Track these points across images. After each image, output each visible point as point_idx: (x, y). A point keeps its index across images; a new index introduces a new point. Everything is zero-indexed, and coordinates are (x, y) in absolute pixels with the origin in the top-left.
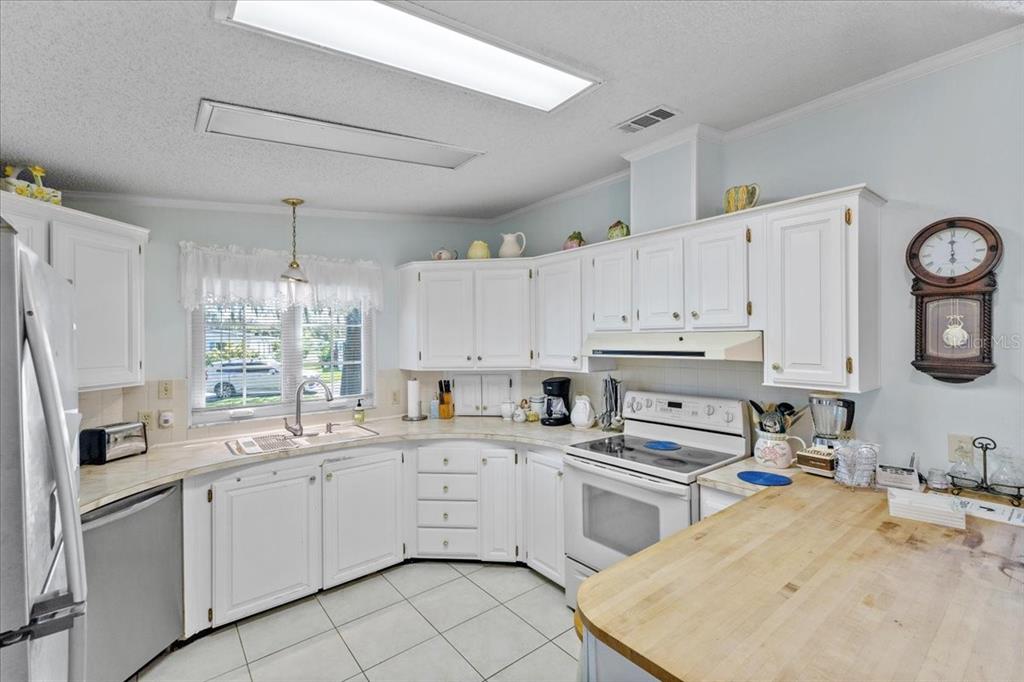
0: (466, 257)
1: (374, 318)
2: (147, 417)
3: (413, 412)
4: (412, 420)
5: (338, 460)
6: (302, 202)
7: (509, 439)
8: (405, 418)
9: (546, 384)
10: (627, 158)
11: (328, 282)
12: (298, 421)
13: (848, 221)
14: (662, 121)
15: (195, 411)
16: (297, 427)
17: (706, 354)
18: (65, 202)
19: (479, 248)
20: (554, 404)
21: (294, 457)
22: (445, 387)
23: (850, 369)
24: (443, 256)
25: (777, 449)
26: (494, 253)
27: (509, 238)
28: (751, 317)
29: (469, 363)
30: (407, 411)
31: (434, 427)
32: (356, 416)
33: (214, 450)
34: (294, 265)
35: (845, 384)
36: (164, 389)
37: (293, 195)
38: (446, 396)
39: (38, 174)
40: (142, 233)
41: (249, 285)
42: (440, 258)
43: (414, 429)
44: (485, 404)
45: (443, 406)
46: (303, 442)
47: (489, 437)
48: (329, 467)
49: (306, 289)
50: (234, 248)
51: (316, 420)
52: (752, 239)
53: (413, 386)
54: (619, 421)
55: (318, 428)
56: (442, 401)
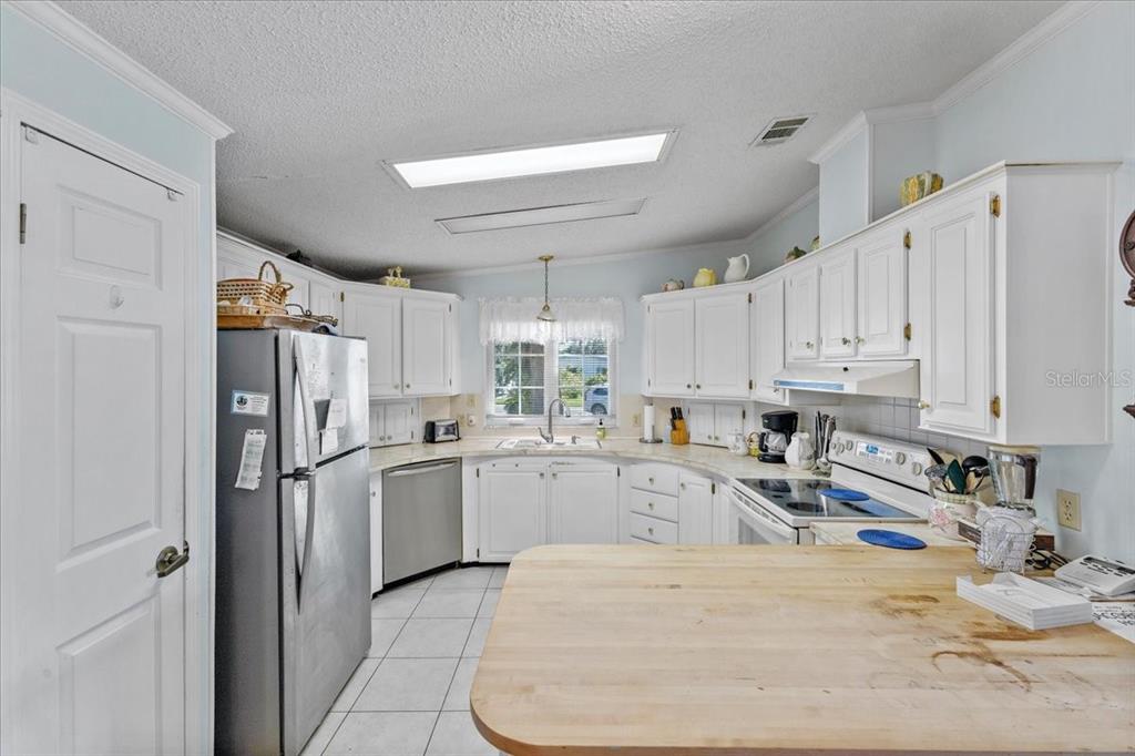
0: (692, 286)
1: (618, 346)
2: (462, 417)
3: (648, 436)
4: (646, 442)
5: (563, 464)
6: (552, 257)
7: (703, 467)
8: (642, 441)
9: (766, 416)
10: (814, 160)
11: (576, 318)
12: (550, 432)
13: (995, 212)
14: (801, 126)
15: (488, 416)
16: (549, 436)
17: (845, 387)
18: (413, 286)
19: (703, 276)
20: (770, 439)
21: (531, 455)
22: (677, 414)
23: (996, 413)
24: (669, 287)
25: (948, 514)
26: (719, 279)
27: (734, 262)
28: (910, 343)
29: (690, 391)
30: (643, 434)
31: (665, 450)
32: (599, 433)
33: (489, 444)
34: (546, 308)
35: (988, 431)
36: (471, 399)
37: (545, 253)
38: (677, 422)
39: (399, 271)
40: (452, 297)
41: (519, 327)
42: (666, 290)
43: (648, 449)
44: (717, 434)
45: (674, 432)
46: (549, 447)
47: (687, 463)
48: (556, 468)
49: (558, 326)
50: (509, 298)
51: (565, 432)
52: (912, 244)
53: (648, 410)
54: (826, 464)
55: (567, 440)
56: (674, 428)
